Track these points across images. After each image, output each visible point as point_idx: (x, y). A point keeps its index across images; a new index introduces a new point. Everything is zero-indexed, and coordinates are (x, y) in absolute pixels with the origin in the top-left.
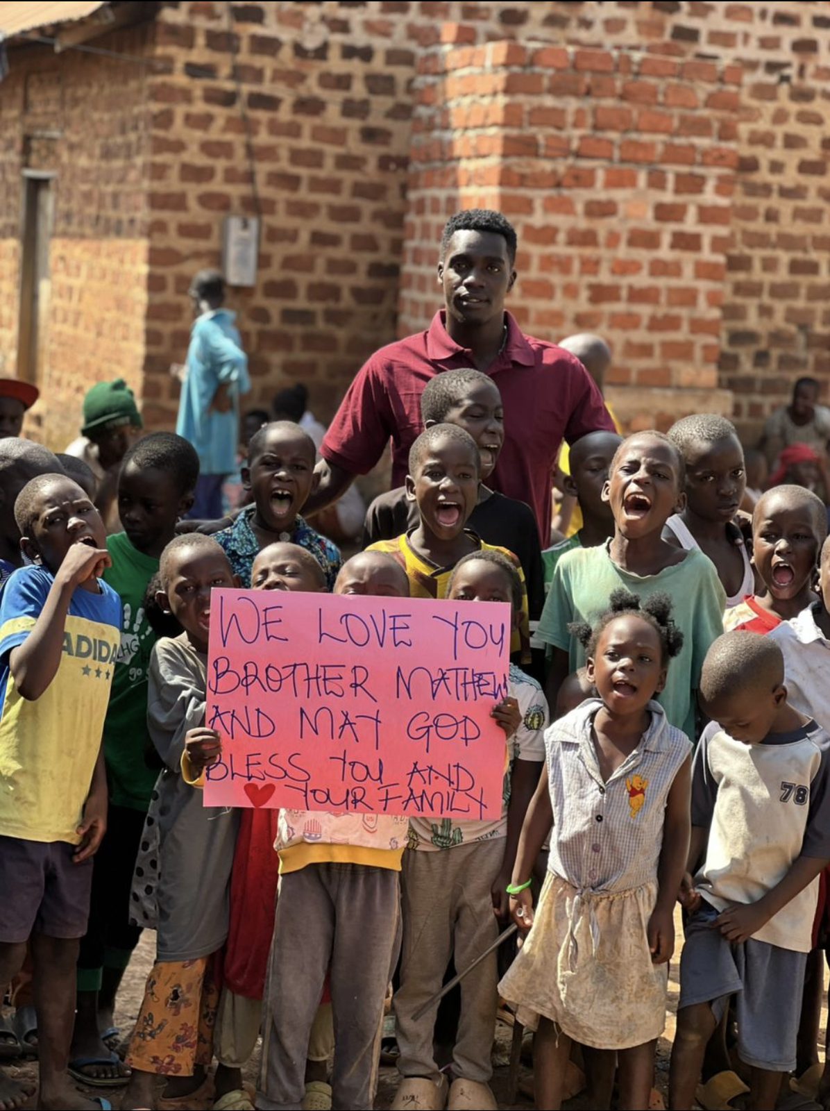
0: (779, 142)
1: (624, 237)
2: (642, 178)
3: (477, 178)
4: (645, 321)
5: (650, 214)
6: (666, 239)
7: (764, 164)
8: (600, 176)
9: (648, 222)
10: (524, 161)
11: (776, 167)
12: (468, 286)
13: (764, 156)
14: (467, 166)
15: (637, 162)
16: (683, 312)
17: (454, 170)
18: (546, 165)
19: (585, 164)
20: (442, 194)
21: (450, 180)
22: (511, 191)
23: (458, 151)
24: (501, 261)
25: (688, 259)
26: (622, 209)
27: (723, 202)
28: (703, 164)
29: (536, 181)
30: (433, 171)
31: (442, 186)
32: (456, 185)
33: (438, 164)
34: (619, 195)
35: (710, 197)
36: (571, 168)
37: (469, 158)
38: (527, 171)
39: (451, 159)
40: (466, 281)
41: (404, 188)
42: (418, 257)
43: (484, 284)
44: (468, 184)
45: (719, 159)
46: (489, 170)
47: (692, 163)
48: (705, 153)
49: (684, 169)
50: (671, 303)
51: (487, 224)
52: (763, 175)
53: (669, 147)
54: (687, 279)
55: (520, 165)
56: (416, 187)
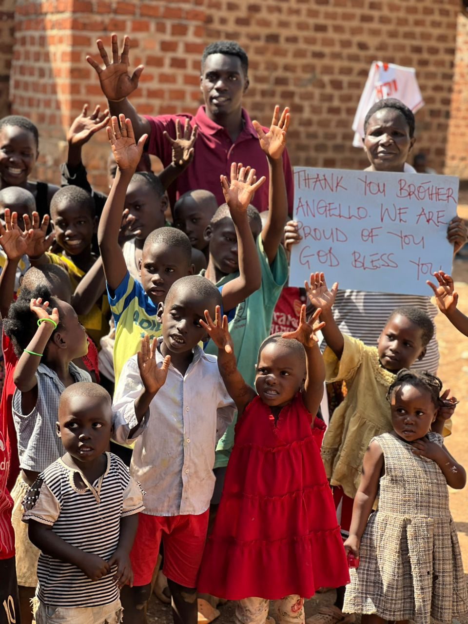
0: (224, 7)
1: (144, 60)
2: (153, 27)
3: (57, 25)
4: (157, 109)
5: (157, 47)
6: (167, 62)
7: (216, 19)
8: (129, 25)
9: (157, 51)
10: (85, 15)
11: (223, 21)
12: (218, 90)
13: (217, 14)
14: (51, 18)
15: (150, 16)
16: (178, 103)
17: (43, 21)
18: (98, 18)
19: (120, 18)
20: (36, 34)
21: (41, 26)
22: (78, 33)
23: (45, 9)
24: (237, 73)
25: (180, 73)
26: (142, 44)
27: (198, 41)
28: (187, 19)
29: (93, 27)
30: (30, 21)
31: (36, 29)
32: (44, 29)
33: (33, 17)
34: (140, 36)
35: (191, 38)
36: (112, 20)
37: (52, 13)
38: (87, 21)
39: (41, 14)
40: (216, 87)
41: (12, 31)
42: (22, 70)
43: (227, 88)
44: (52, 28)
45: (195, 16)
46: (64, 20)
47: (180, 17)
48: (188, 13)
49: (176, 22)
50: (171, 98)
51: (228, 50)
52: (216, 26)
53: (168, 9)
54: (180, 85)
55: (83, 17)
56: (20, 30)
